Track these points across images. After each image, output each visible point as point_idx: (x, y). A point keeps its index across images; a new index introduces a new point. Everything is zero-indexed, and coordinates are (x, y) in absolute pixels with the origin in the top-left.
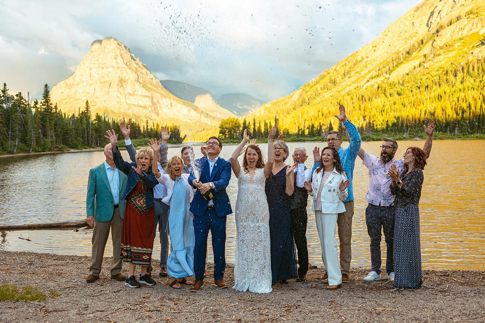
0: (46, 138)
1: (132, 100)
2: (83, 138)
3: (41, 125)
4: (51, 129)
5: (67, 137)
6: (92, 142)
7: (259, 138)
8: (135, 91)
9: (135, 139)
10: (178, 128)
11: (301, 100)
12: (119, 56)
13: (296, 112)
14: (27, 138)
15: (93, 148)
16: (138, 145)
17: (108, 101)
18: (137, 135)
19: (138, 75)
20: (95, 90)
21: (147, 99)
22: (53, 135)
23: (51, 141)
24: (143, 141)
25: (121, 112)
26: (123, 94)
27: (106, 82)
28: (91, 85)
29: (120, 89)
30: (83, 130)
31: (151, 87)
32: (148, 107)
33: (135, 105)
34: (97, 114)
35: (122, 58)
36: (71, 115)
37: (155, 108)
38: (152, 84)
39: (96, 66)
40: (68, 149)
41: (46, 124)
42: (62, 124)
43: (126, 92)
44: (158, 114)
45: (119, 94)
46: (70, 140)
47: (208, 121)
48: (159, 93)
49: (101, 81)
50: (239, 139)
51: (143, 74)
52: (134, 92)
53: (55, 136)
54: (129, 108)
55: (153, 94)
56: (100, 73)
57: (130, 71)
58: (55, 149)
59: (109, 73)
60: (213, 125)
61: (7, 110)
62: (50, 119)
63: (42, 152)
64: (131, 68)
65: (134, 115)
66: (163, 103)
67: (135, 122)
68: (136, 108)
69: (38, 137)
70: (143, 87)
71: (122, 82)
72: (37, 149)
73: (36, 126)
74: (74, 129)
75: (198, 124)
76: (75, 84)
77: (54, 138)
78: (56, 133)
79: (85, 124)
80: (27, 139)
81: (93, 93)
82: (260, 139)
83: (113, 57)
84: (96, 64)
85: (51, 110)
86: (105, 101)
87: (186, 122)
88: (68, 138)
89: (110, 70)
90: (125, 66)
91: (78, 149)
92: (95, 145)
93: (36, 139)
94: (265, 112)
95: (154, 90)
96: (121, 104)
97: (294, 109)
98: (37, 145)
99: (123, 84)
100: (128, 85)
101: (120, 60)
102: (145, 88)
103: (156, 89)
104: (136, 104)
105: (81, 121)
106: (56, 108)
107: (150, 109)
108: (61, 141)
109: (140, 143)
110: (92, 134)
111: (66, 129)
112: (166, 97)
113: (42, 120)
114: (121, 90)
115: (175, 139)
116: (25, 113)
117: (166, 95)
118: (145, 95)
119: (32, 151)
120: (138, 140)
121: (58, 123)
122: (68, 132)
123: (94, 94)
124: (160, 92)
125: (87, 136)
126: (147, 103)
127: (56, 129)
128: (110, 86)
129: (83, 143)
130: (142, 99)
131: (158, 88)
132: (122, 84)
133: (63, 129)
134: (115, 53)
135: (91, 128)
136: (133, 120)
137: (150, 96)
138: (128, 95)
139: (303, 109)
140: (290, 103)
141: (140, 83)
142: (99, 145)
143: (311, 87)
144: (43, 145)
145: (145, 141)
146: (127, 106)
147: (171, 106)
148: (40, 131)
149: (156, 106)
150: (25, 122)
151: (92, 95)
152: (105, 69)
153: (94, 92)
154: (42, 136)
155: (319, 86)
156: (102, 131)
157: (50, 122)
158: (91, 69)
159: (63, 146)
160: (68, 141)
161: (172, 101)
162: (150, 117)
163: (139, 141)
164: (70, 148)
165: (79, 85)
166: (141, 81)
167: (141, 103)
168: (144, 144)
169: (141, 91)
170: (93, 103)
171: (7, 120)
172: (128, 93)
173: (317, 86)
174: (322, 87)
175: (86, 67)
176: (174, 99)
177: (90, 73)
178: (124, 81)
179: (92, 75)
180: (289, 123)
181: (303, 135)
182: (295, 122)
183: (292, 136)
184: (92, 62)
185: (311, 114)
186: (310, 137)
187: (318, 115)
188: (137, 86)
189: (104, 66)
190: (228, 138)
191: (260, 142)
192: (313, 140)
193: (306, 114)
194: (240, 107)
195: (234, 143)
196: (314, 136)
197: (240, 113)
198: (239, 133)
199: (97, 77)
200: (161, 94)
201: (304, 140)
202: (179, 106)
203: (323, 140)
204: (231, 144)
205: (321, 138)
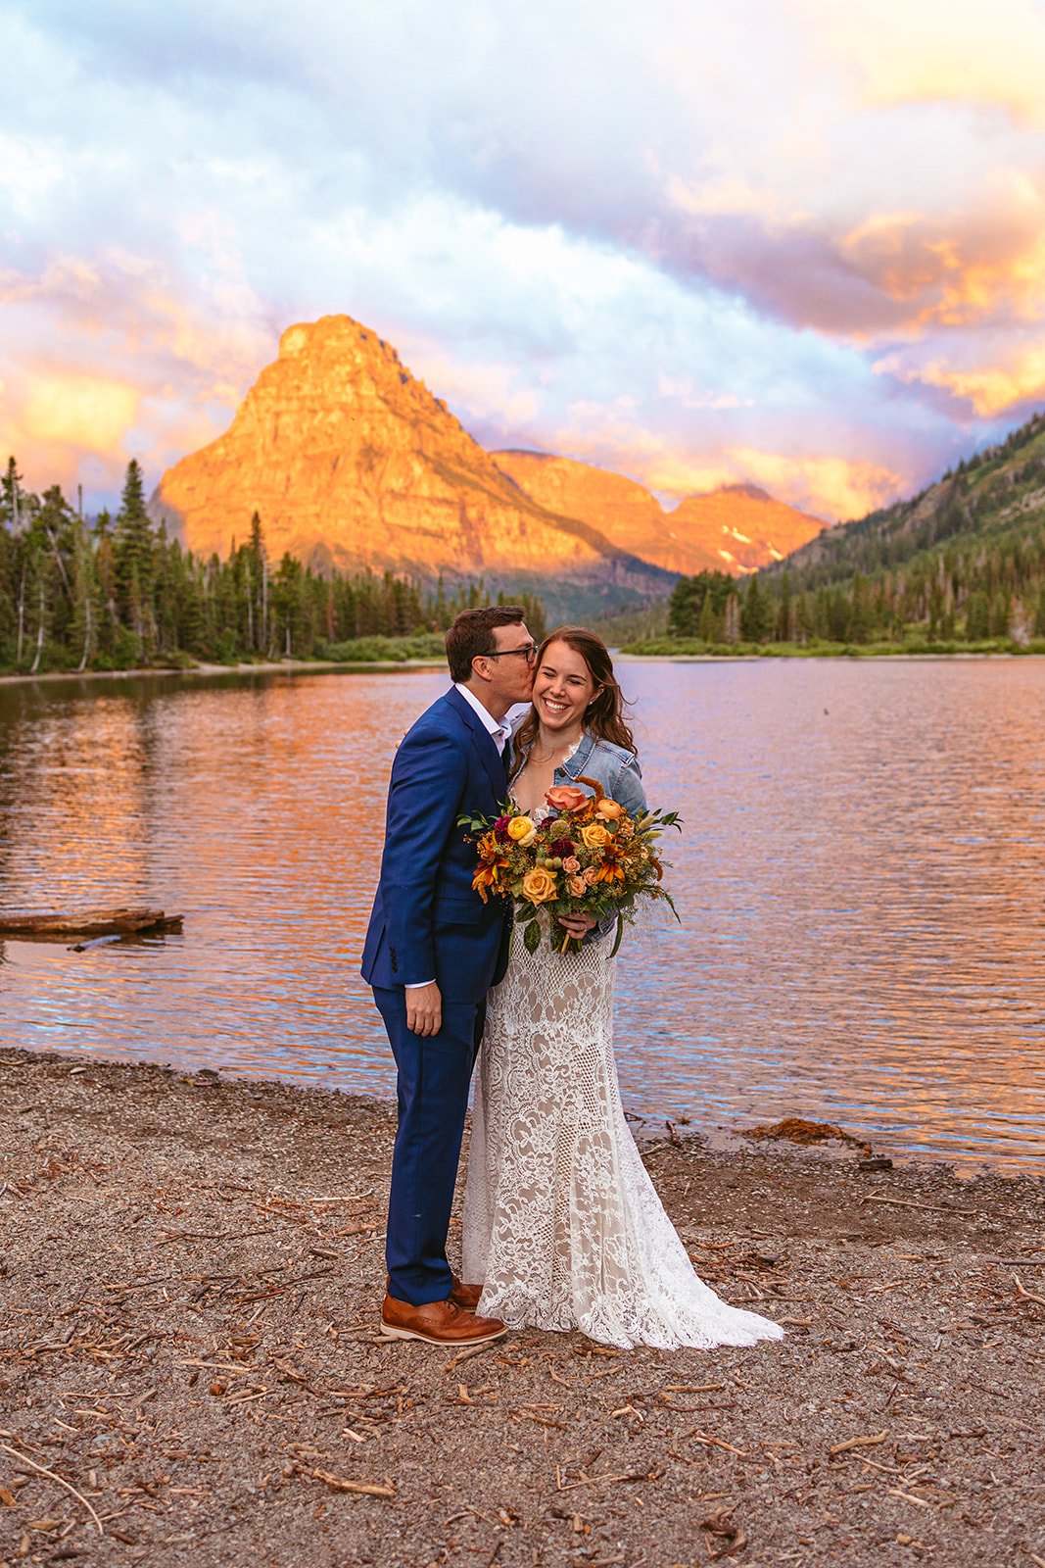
0: (130, 628)
1: (399, 515)
2: (241, 631)
3: (117, 586)
4: (143, 601)
5: (192, 625)
6: (268, 643)
7: (800, 640)
8: (412, 483)
9: (402, 636)
11: (945, 517)
12: (364, 374)
13: (930, 555)
14: (72, 626)
15: (271, 661)
16: (410, 656)
17: (328, 516)
18: (407, 624)
19: (419, 432)
20: (288, 479)
21: (445, 510)
22: (152, 619)
23: (144, 638)
24: (426, 643)
25: (365, 551)
26: (371, 490)
27: (322, 456)
28: (277, 465)
29: (364, 478)
30: (242, 606)
31: (459, 470)
32: (447, 535)
33: (408, 529)
34: (287, 555)
35: (373, 379)
36: (207, 558)
37: (469, 540)
38: (461, 463)
39: (295, 405)
40: (194, 662)
41: (130, 585)
42: (179, 585)
43: (383, 488)
44: (478, 558)
45: (362, 493)
46: (201, 635)
47: (639, 584)
48: (483, 490)
49: (309, 453)
50: (732, 643)
51: (434, 429)
52: (407, 488)
53: (158, 622)
54: (392, 538)
55: (466, 493)
56: (305, 426)
57: (398, 421)
58: (156, 663)
59: (333, 427)
60: (651, 593)
61: (17, 540)
62: (142, 570)
63: (118, 669)
64: (398, 411)
65: (404, 559)
66: (497, 522)
67: (402, 581)
68: (409, 539)
69: (106, 625)
70: (436, 471)
71: (371, 456)
72: (101, 662)
73: (98, 590)
74: (213, 604)
75: (605, 591)
76: (229, 463)
77: (154, 627)
78: (160, 611)
79: (247, 585)
80: (74, 629)
81: (283, 489)
82: (804, 642)
83: (344, 377)
84: (295, 401)
85: (148, 542)
86: (318, 516)
87: (565, 583)
88: (195, 628)
89: (335, 417)
90: (379, 404)
91: (223, 664)
92: (278, 651)
93: (99, 629)
94: (823, 556)
95: (470, 483)
96: (365, 526)
97: (922, 545)
98: (100, 648)
99: (375, 461)
100: (389, 464)
101: (368, 389)
102: (440, 474)
103: (477, 477)
104: (413, 523)
105: (237, 576)
106: (162, 534)
107: (455, 541)
108: (172, 638)
109: (418, 650)
110: (268, 617)
111: (190, 600)
112: (505, 505)
113: (118, 572)
114: (367, 480)
116: (70, 551)
117: (505, 497)
118: (440, 496)
119: (86, 665)
120: (407, 638)
121: (166, 583)
122: (195, 609)
123: (284, 495)
124: (487, 486)
125: (255, 624)
126: (444, 523)
127: (162, 600)
128: (335, 467)
129: (241, 646)
130: (433, 509)
131: (480, 475)
132: (371, 461)
133: (180, 600)
134: (353, 364)
135: (265, 599)
136: (399, 577)
137: (456, 500)
138: (388, 498)
139: (954, 544)
140: (907, 526)
141: (427, 459)
142: (288, 652)
143: (983, 474)
144: (119, 651)
145: (432, 642)
146: (384, 532)
147: (523, 532)
148: (111, 604)
149: (473, 533)
150: (69, 577)
151: (280, 496)
152: (320, 415)
153: (287, 488)
154: (116, 621)
155: (1008, 470)
156: (298, 608)
157: (141, 580)
158: (278, 415)
159: (178, 653)
160: (195, 639)
161: (526, 517)
162: (453, 566)
163: (414, 644)
164: (200, 660)
165: (240, 465)
166: (430, 452)
167: (427, 522)
168: (428, 653)
169: (429, 486)
170: (281, 521)
171: (16, 572)
172: (387, 491)
173: (1004, 468)
174: (1021, 471)
175: (262, 409)
176: (529, 511)
177: (276, 429)
178: (376, 454)
179: (280, 433)
180: (901, 589)
181: (947, 632)
182: (921, 590)
183: (912, 636)
184: (283, 393)
185: (980, 563)
186: (972, 639)
187: (1003, 568)
188: (418, 469)
189: (317, 406)
190: (697, 636)
191: (802, 652)
192: (980, 651)
193: (961, 563)
194: (742, 538)
195: (716, 654)
196: (985, 635)
197: (743, 557)
198: (732, 623)
199: (296, 439)
200: (489, 493)
201: (950, 651)
202: (547, 532)
203: (1015, 650)
204: (707, 657)
205: (1008, 643)
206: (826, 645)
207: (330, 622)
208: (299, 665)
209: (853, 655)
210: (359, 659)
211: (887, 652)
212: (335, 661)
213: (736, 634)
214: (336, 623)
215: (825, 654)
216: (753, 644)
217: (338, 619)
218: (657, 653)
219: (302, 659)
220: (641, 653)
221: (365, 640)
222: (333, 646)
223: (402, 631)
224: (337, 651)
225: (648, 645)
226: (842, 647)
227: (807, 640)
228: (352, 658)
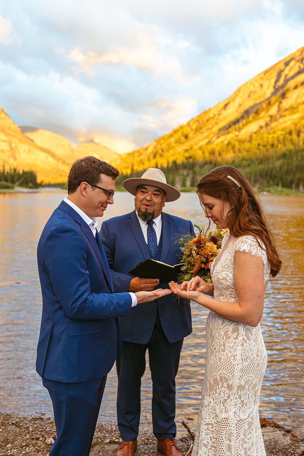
21: (5, 143)
31: (9, 131)
32: (5, 151)
37: (12, 153)
51: (1, 118)
55: (11, 139)
66: (21, 148)
75: (55, 170)
87: (43, 168)
95: (12, 135)
102: (3, 132)
107: (7, 153)
112: (24, 143)
115: (31, 183)
118: (4, 139)
124: (18, 137)
130: (1, 143)
131: (17, 134)
137: (8, 141)
145: (1, 184)
147: (29, 151)
149: (14, 151)
162: (6, 161)
173: (171, 139)
174: (176, 140)
176: (32, 146)
202: (38, 152)
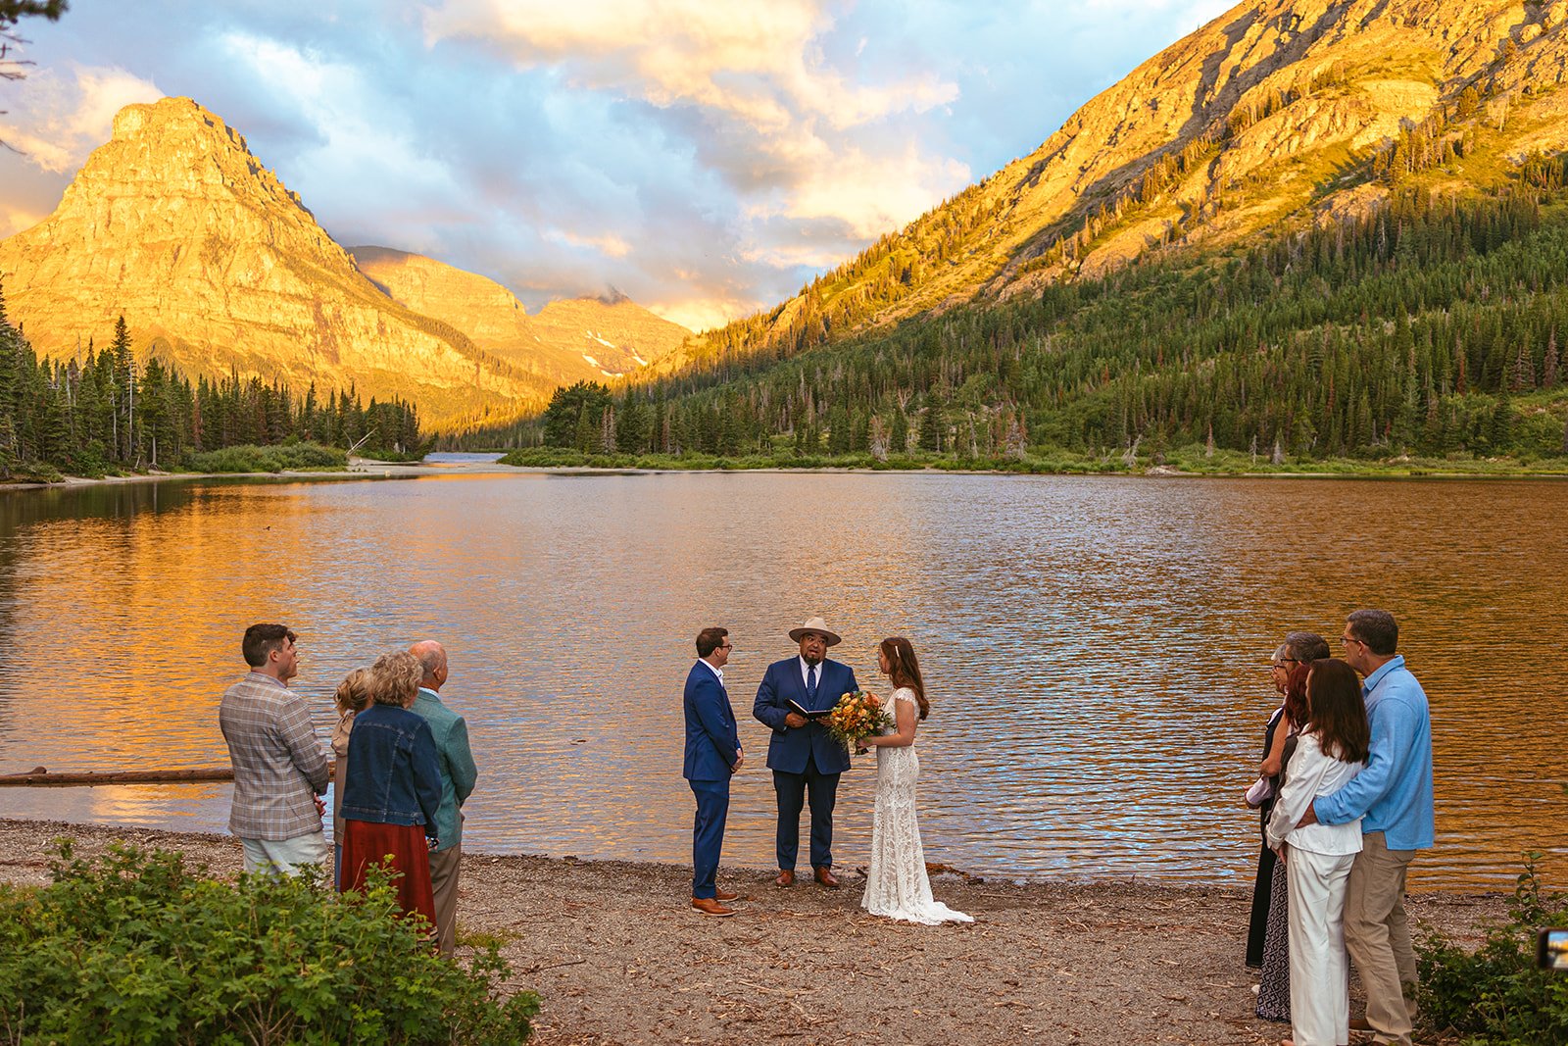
1: (247, 309)
2: (105, 442)
5: (54, 435)
6: (133, 453)
7: (674, 452)
8: (262, 277)
9: (272, 444)
10: (412, 410)
11: (803, 329)
12: (209, 162)
13: (789, 367)
15: (137, 472)
16: (283, 466)
17: (169, 309)
18: (277, 433)
19: (270, 225)
20: (123, 268)
23: (4, 450)
24: (299, 453)
25: (210, 346)
26: (218, 285)
27: (162, 245)
28: (110, 253)
29: (209, 272)
30: (106, 415)
31: (314, 266)
32: (300, 333)
33: (258, 325)
35: (218, 167)
36: (66, 364)
37: (325, 338)
38: (316, 258)
39: (130, 189)
40: (58, 475)
43: (231, 284)
44: (335, 357)
45: (207, 286)
46: (64, 446)
47: (502, 386)
48: (340, 287)
49: (147, 241)
50: (609, 454)
51: (286, 222)
52: (256, 282)
53: (17, 433)
54: (240, 334)
55: (321, 290)
56: (142, 214)
57: (246, 211)
58: (17, 477)
59: (174, 216)
60: (516, 396)
64: (248, 202)
65: (253, 356)
66: (354, 320)
67: (272, 388)
68: (259, 335)
70: (288, 266)
71: (216, 247)
74: (77, 413)
75: (468, 393)
76: (54, 248)
77: (13, 437)
79: (111, 393)
81: (118, 279)
82: (678, 454)
83: (187, 164)
84: (130, 185)
86: (157, 308)
87: (427, 385)
88: (58, 439)
89: (177, 204)
90: (225, 194)
91: (88, 476)
92: (145, 461)
94: (687, 364)
95: (324, 279)
96: (211, 320)
97: (779, 355)
99: (221, 253)
100: (237, 256)
102: (292, 268)
103: (331, 274)
104: (264, 319)
105: (99, 383)
107: (309, 338)
108: (33, 448)
109: (290, 459)
110: (135, 427)
111: (51, 409)
112: (363, 303)
114: (214, 274)
115: (400, 445)
117: (363, 295)
118: (293, 292)
120: (279, 447)
122: (58, 419)
123: (119, 285)
124: (344, 284)
125: (119, 434)
126: (298, 320)
127: (21, 410)
128: (176, 258)
129: (106, 457)
130: (285, 305)
131: (339, 274)
132: (216, 254)
133: (41, 409)
134: (197, 150)
135: (131, 408)
136: (267, 382)
138: (236, 290)
140: (767, 338)
141: (279, 253)
142: (155, 462)
143: (836, 290)
145: (305, 452)
146: (231, 327)
147: (382, 331)
149: (328, 331)
151: (115, 286)
152: (160, 200)
153: (122, 277)
155: (860, 287)
156: (165, 417)
158: (111, 199)
159: (40, 465)
160: (58, 450)
161: (384, 316)
162: (308, 365)
163: (286, 453)
164: (62, 472)
165: (67, 251)
166: (281, 247)
167: (278, 318)
168: (303, 463)
169: (280, 280)
172: (235, 285)
173: (856, 285)
174: (871, 289)
175: (93, 193)
176: (389, 310)
177: (109, 214)
178: (223, 245)
179: (113, 219)
180: (765, 402)
181: (813, 445)
182: (784, 402)
183: (778, 448)
184: (117, 177)
185: (837, 375)
186: (835, 453)
187: (858, 382)
188: (269, 262)
189: (155, 192)
190: (574, 447)
191: (677, 464)
192: (844, 465)
193: (819, 376)
194: (606, 343)
195: (594, 465)
196: (847, 450)
197: (607, 363)
198: (608, 435)
199: (131, 226)
200: (346, 291)
201: (816, 465)
202: (410, 333)
203: (875, 466)
204: (586, 469)
205: (869, 458)
206: (699, 457)
207: (196, 431)
208: (168, 476)
209: (726, 468)
210: (232, 469)
211: (758, 465)
212: (205, 471)
213: (613, 445)
214: (202, 431)
215: (699, 467)
216: (631, 456)
217: (205, 428)
218: (535, 464)
219: (169, 470)
220: (520, 463)
221: (236, 449)
222: (201, 455)
223: (271, 440)
224: (207, 462)
225: (526, 455)
226: (715, 460)
227: (682, 452)
228: (222, 469)
